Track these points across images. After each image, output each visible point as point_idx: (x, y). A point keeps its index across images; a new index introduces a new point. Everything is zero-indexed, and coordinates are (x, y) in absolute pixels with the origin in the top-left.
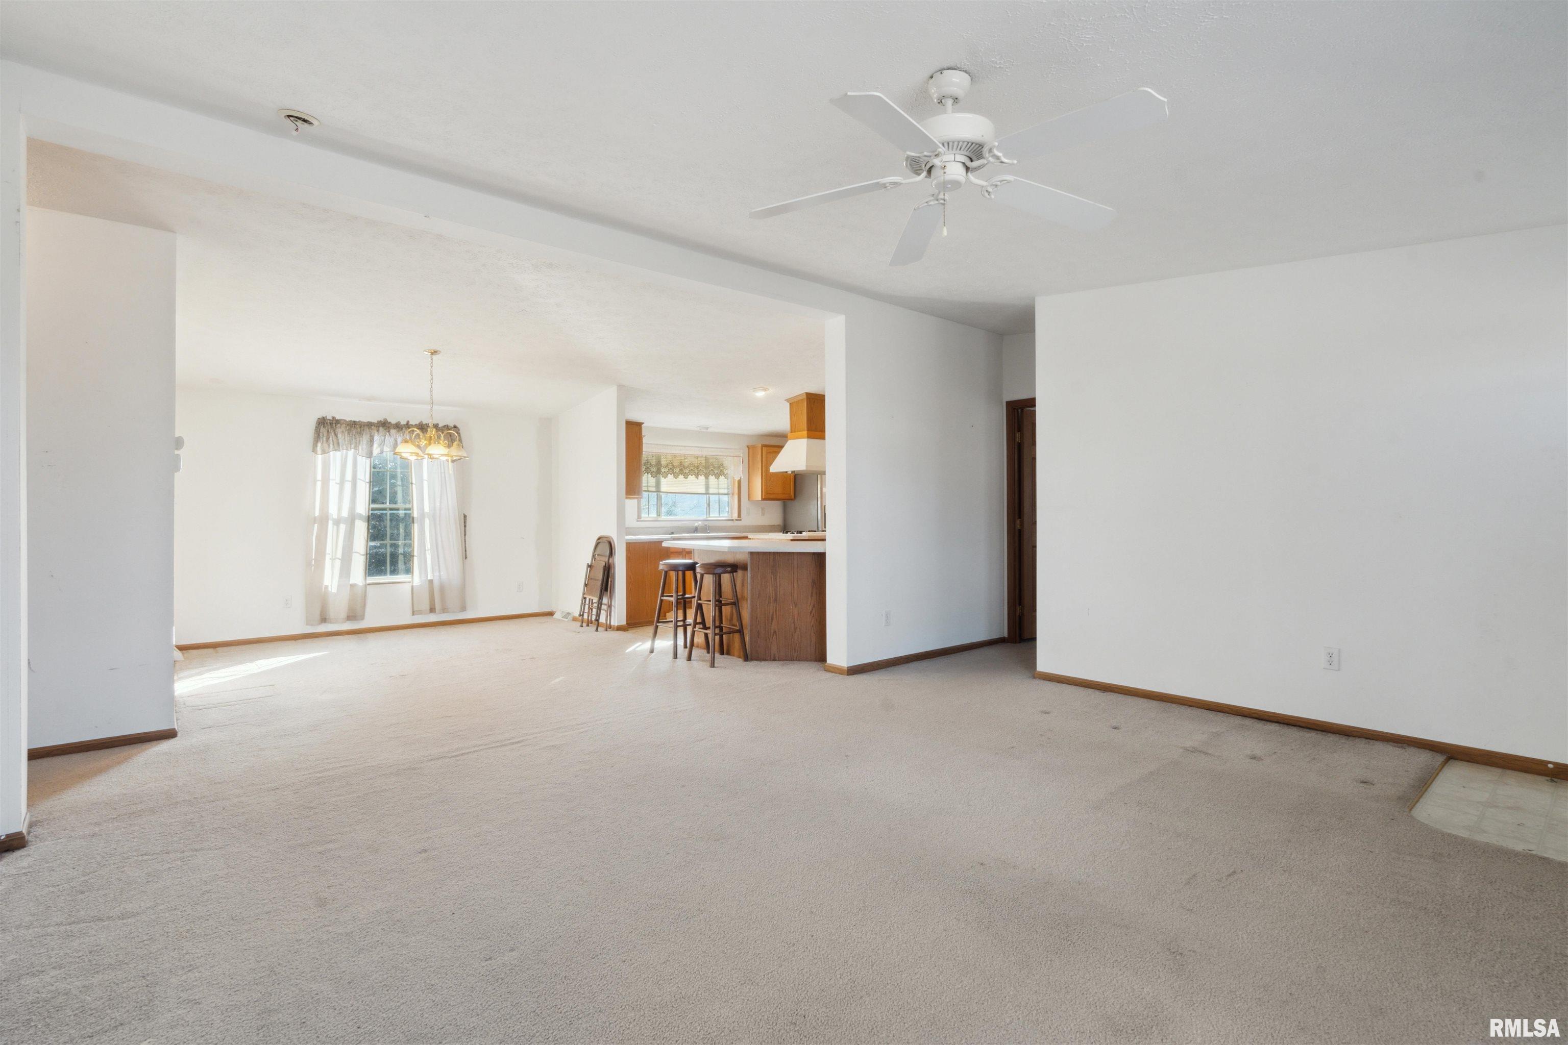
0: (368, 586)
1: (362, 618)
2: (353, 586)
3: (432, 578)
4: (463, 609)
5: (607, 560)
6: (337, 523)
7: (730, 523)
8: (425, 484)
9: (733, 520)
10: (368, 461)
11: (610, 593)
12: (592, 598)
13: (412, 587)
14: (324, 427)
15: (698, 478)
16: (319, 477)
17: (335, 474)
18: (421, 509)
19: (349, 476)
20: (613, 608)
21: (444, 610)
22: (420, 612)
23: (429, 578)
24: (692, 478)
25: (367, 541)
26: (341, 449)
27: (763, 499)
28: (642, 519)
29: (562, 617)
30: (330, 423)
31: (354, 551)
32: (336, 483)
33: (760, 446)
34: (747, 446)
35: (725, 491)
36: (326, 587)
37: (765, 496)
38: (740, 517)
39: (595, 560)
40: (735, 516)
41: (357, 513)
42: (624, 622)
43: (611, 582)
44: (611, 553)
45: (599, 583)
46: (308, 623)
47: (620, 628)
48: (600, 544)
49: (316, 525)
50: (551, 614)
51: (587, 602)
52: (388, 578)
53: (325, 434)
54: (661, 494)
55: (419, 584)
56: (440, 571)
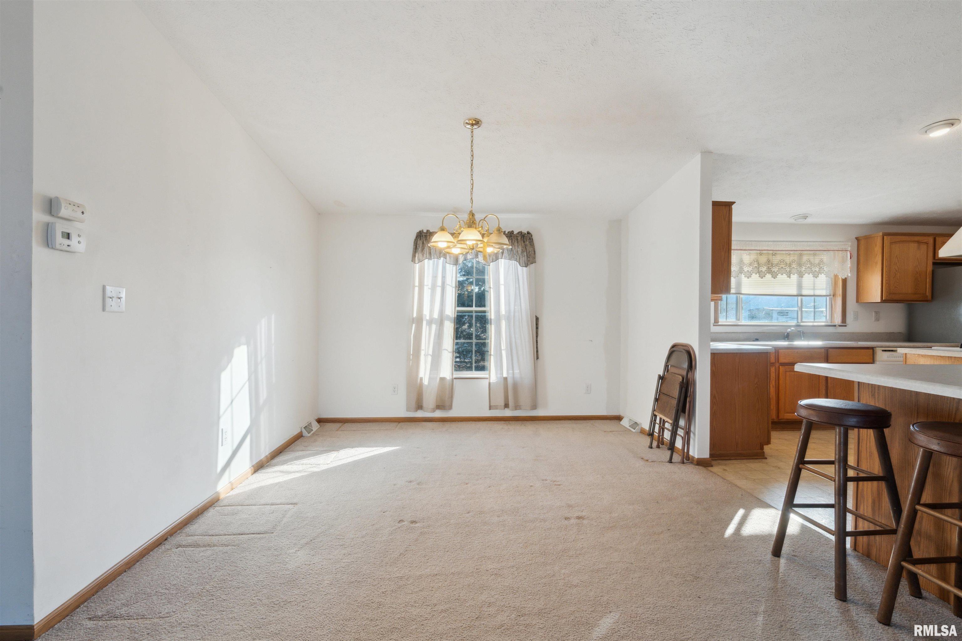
0: (454, 380)
1: (450, 407)
2: (442, 379)
3: (507, 376)
4: (534, 407)
5: (684, 373)
6: (430, 323)
7: (831, 330)
8: (502, 288)
9: (835, 326)
10: (455, 267)
11: (689, 415)
12: (664, 418)
13: (490, 384)
14: (420, 239)
15: (790, 277)
16: (417, 284)
17: (428, 281)
18: (498, 311)
19: (439, 283)
20: (692, 435)
21: (517, 407)
22: (496, 407)
23: (505, 375)
24: (782, 277)
25: (454, 340)
26: (432, 258)
27: (883, 301)
28: (719, 323)
29: (629, 426)
30: (425, 236)
31: (443, 348)
32: (429, 288)
33: (881, 234)
34: (857, 238)
35: (824, 293)
36: (421, 379)
37: (887, 296)
38: (845, 323)
39: (668, 372)
40: (838, 320)
41: (446, 315)
42: (706, 455)
43: (690, 402)
44: (691, 366)
45: (674, 402)
46: (408, 410)
47: (701, 463)
48: (675, 352)
49: (414, 325)
50: (619, 418)
51: (658, 421)
52: (474, 374)
53: (421, 245)
54: (741, 296)
55: (495, 381)
56: (513, 370)
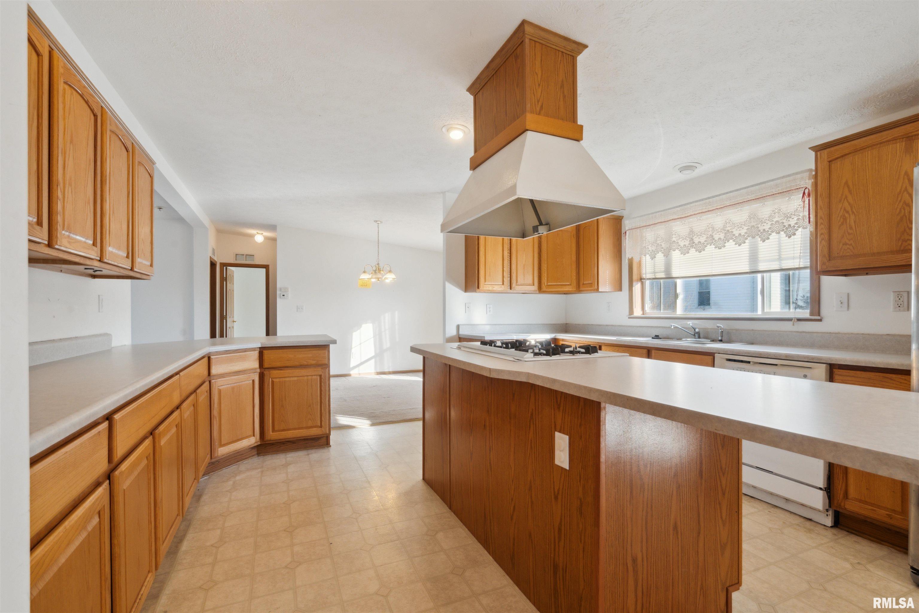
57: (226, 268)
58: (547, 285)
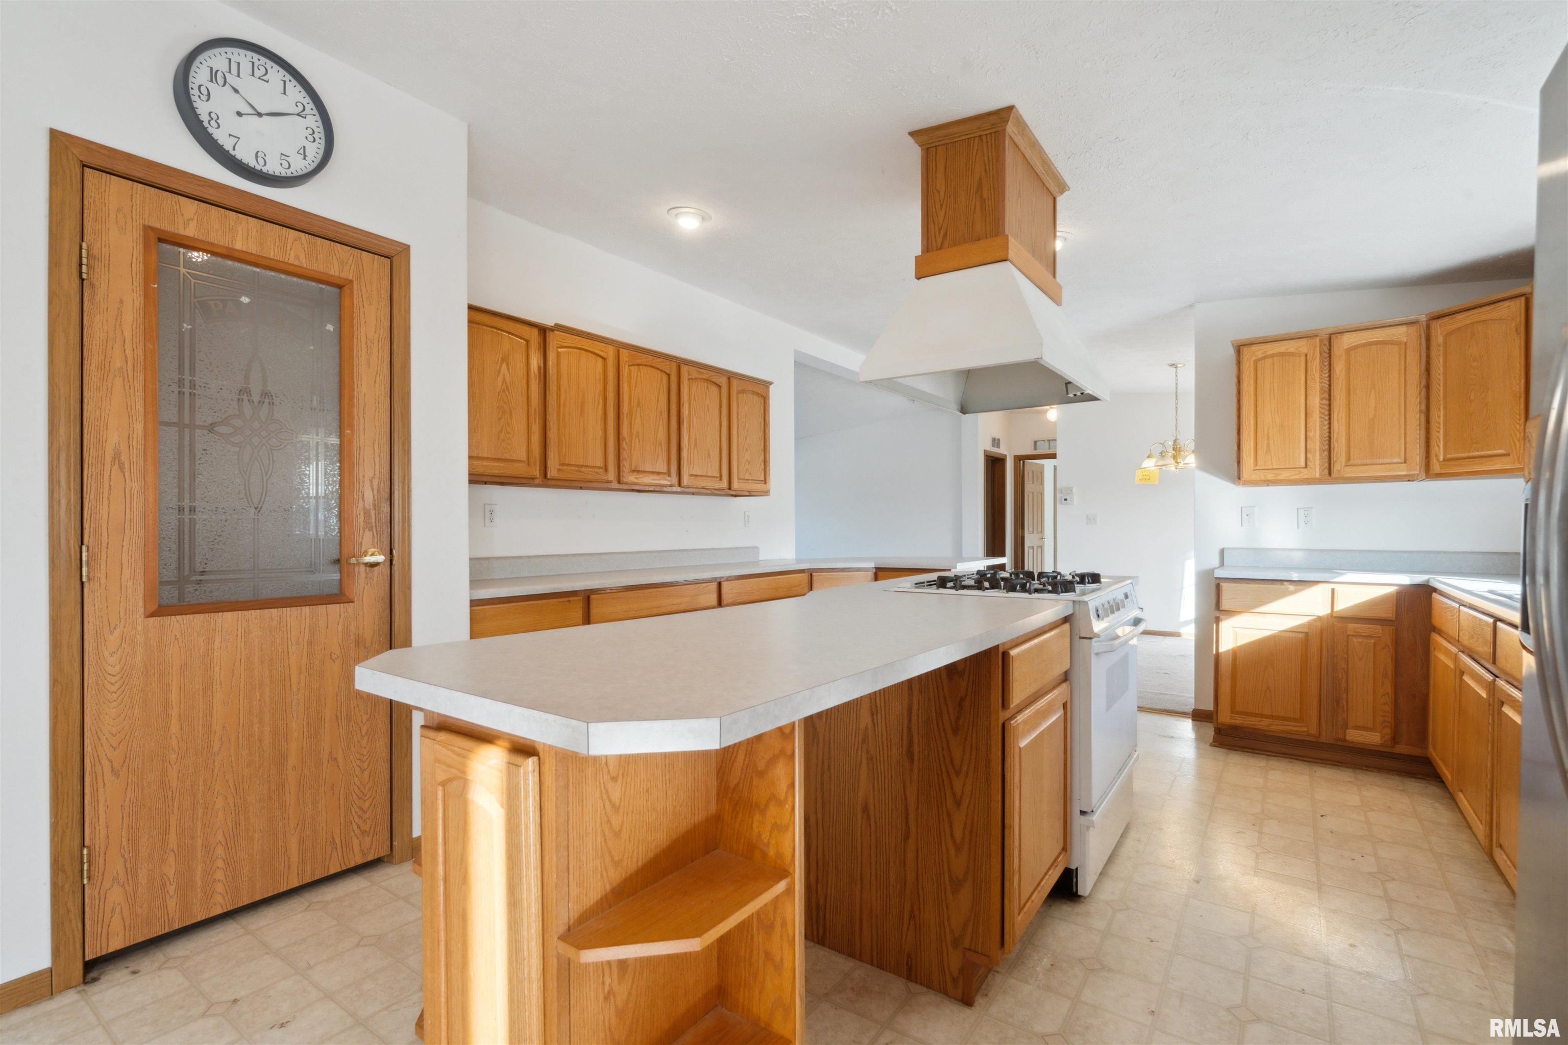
57: (1024, 462)
58: (1444, 460)
